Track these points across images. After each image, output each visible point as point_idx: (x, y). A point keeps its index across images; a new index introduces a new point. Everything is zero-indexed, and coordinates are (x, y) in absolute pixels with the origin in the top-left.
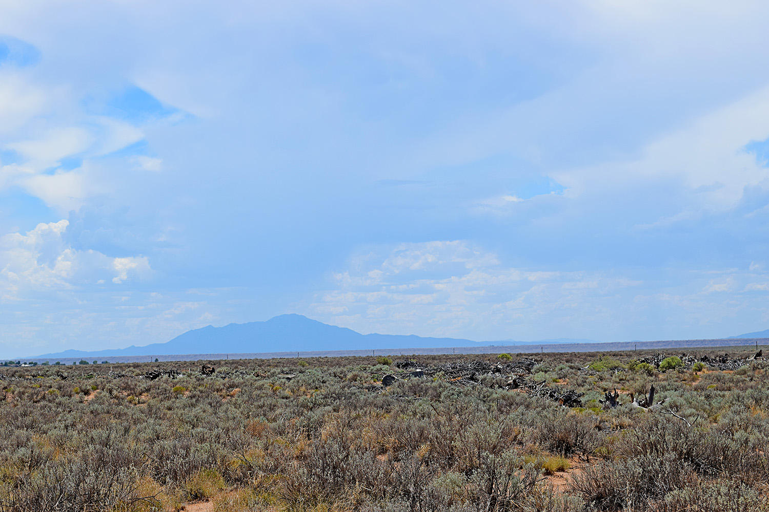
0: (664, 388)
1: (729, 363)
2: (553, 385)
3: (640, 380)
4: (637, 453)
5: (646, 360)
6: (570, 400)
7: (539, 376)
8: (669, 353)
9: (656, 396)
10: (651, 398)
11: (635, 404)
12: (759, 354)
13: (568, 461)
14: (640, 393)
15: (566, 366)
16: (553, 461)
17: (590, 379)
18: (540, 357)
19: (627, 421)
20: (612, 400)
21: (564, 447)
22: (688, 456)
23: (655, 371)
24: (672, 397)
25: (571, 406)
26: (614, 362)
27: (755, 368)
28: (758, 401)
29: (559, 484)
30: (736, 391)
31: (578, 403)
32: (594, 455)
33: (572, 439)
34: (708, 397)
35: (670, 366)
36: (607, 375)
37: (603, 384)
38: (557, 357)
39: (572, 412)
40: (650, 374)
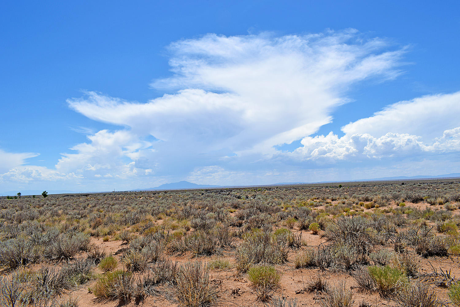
0: (258, 195)
1: (271, 190)
2: (236, 194)
3: (253, 193)
4: (249, 208)
5: (255, 189)
6: (239, 198)
7: (233, 193)
8: (259, 188)
9: (256, 196)
10: (255, 197)
11: (252, 198)
12: (277, 188)
13: (236, 210)
14: (253, 196)
15: (239, 191)
16: (233, 210)
17: (243, 193)
18: (234, 189)
19: (249, 201)
20: (247, 197)
21: (236, 207)
22: (259, 209)
23: (256, 191)
24: (259, 196)
25: (239, 199)
26: (248, 190)
27: (276, 191)
28: (276, 197)
29: (233, 215)
30: (272, 195)
31: (241, 198)
32: (242, 209)
33: (237, 205)
34: (266, 196)
35: (259, 190)
36: (247, 192)
37: (246, 194)
38: (237, 189)
39: (239, 200)
40: (255, 192)
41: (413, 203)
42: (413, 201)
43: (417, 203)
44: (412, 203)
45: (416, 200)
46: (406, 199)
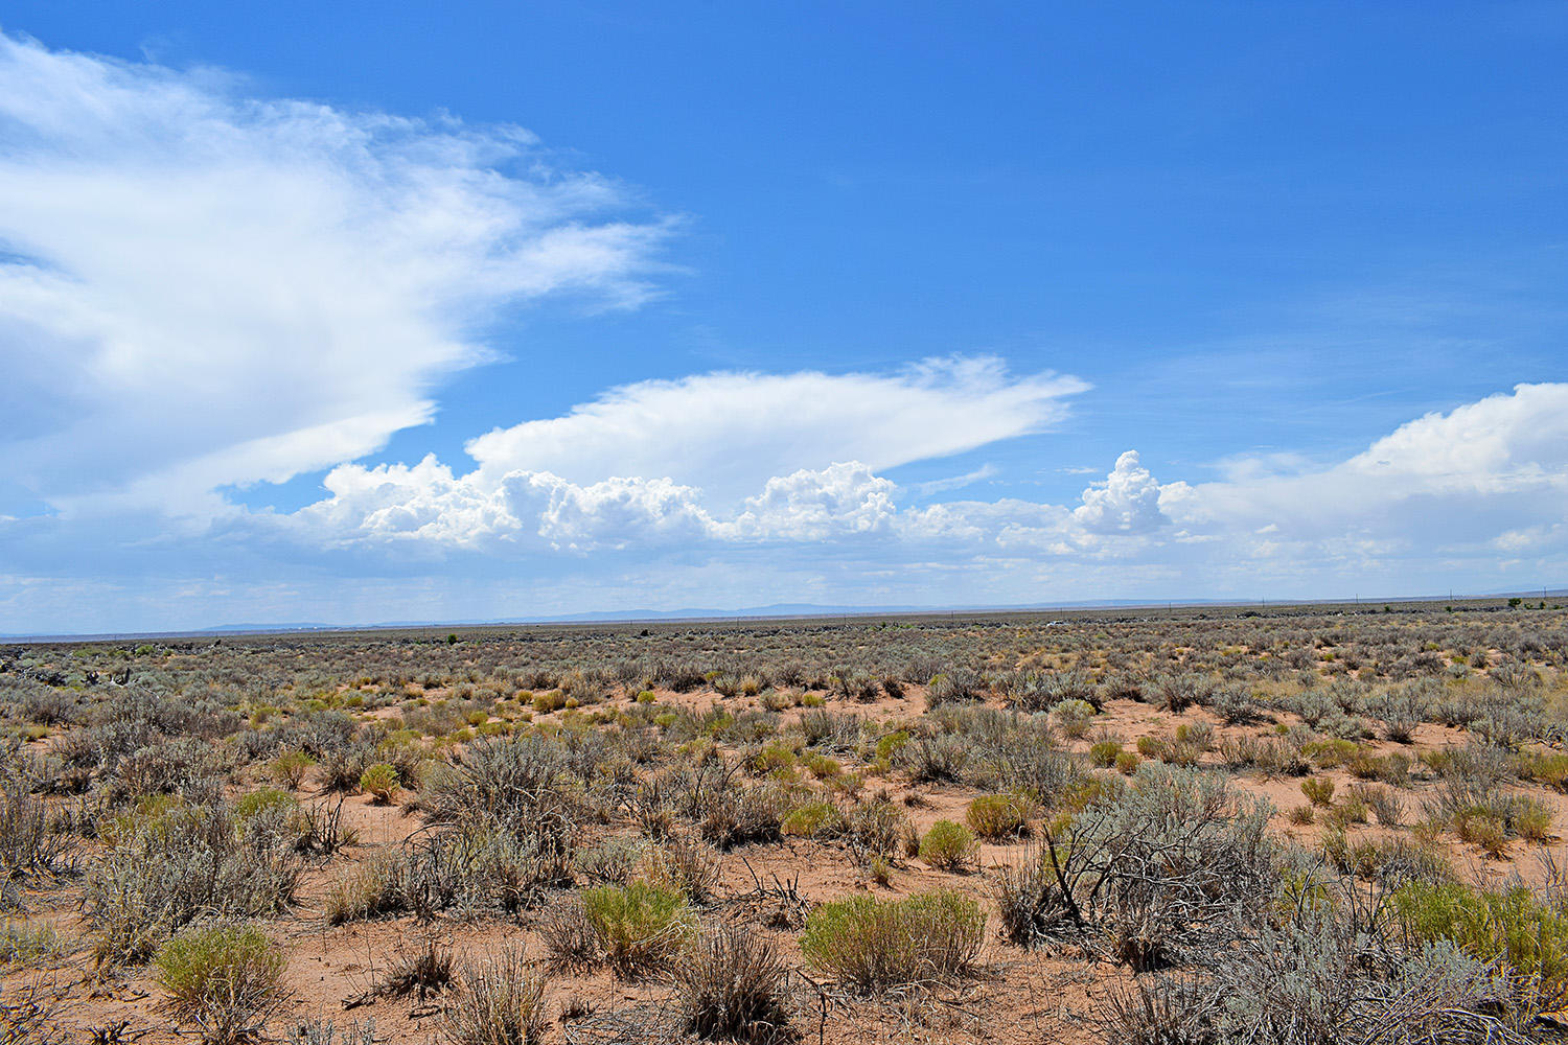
41: (678, 691)
42: (678, 685)
43: (687, 692)
44: (674, 693)
45: (684, 685)
46: (657, 680)
